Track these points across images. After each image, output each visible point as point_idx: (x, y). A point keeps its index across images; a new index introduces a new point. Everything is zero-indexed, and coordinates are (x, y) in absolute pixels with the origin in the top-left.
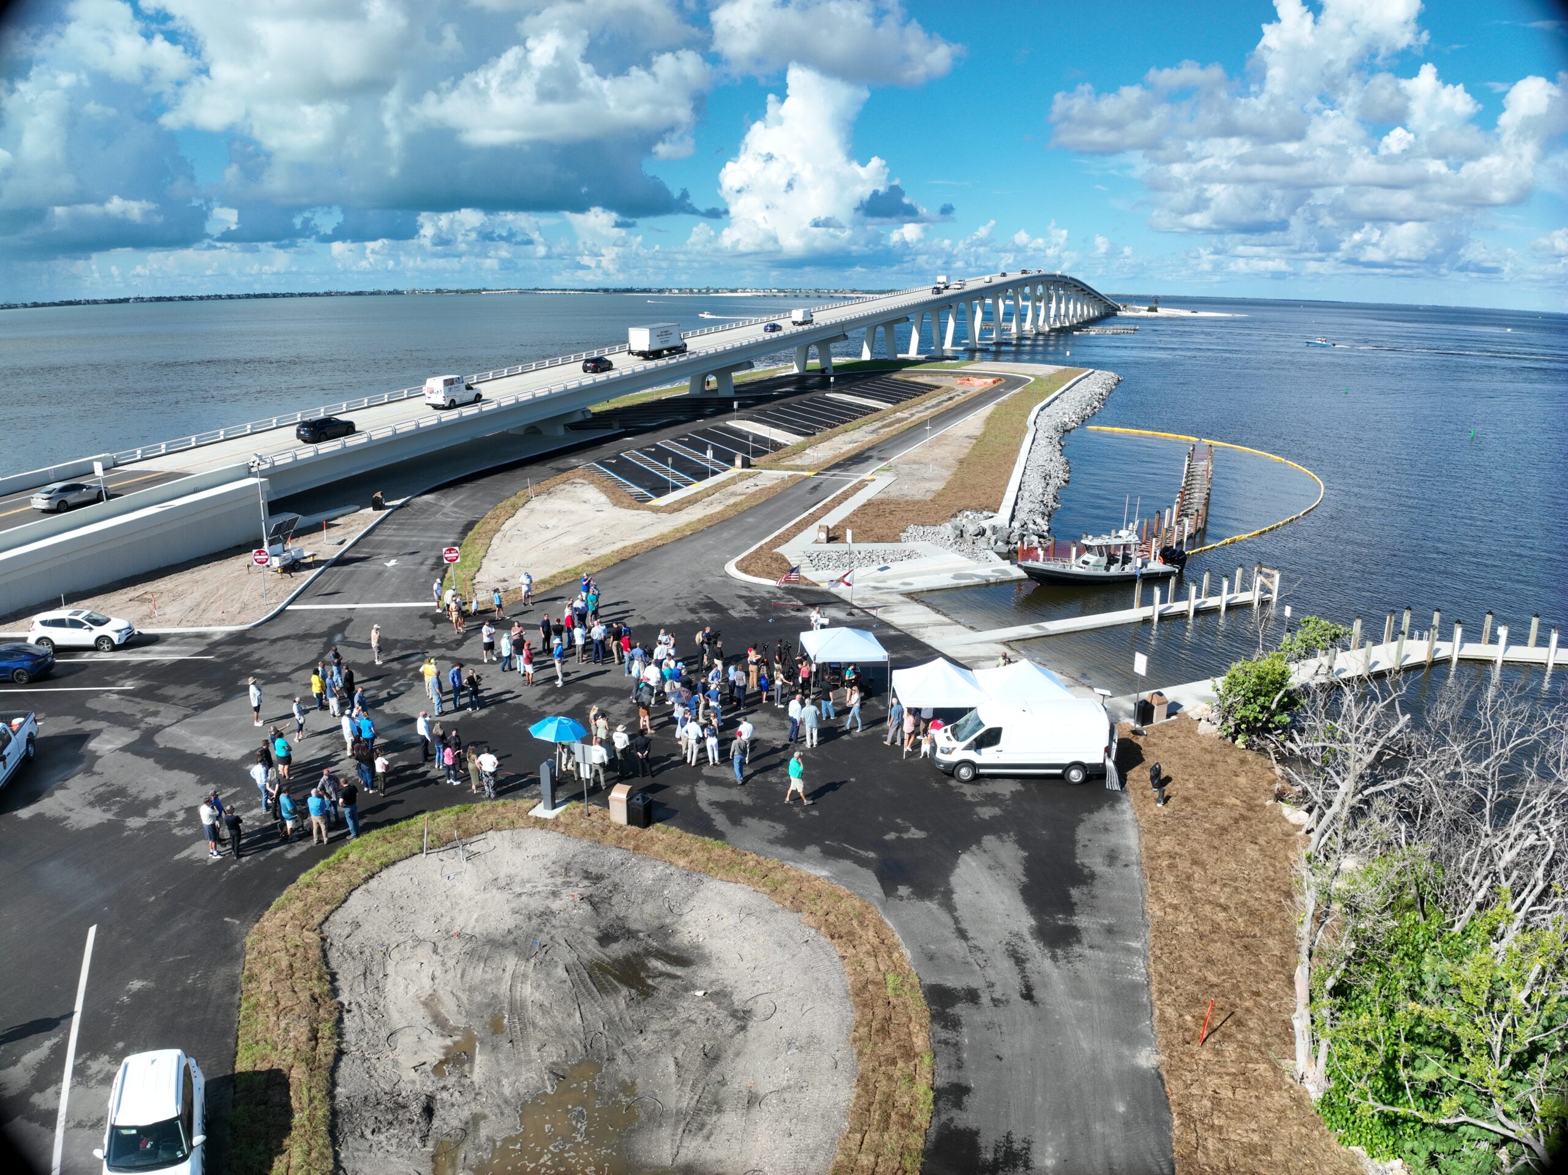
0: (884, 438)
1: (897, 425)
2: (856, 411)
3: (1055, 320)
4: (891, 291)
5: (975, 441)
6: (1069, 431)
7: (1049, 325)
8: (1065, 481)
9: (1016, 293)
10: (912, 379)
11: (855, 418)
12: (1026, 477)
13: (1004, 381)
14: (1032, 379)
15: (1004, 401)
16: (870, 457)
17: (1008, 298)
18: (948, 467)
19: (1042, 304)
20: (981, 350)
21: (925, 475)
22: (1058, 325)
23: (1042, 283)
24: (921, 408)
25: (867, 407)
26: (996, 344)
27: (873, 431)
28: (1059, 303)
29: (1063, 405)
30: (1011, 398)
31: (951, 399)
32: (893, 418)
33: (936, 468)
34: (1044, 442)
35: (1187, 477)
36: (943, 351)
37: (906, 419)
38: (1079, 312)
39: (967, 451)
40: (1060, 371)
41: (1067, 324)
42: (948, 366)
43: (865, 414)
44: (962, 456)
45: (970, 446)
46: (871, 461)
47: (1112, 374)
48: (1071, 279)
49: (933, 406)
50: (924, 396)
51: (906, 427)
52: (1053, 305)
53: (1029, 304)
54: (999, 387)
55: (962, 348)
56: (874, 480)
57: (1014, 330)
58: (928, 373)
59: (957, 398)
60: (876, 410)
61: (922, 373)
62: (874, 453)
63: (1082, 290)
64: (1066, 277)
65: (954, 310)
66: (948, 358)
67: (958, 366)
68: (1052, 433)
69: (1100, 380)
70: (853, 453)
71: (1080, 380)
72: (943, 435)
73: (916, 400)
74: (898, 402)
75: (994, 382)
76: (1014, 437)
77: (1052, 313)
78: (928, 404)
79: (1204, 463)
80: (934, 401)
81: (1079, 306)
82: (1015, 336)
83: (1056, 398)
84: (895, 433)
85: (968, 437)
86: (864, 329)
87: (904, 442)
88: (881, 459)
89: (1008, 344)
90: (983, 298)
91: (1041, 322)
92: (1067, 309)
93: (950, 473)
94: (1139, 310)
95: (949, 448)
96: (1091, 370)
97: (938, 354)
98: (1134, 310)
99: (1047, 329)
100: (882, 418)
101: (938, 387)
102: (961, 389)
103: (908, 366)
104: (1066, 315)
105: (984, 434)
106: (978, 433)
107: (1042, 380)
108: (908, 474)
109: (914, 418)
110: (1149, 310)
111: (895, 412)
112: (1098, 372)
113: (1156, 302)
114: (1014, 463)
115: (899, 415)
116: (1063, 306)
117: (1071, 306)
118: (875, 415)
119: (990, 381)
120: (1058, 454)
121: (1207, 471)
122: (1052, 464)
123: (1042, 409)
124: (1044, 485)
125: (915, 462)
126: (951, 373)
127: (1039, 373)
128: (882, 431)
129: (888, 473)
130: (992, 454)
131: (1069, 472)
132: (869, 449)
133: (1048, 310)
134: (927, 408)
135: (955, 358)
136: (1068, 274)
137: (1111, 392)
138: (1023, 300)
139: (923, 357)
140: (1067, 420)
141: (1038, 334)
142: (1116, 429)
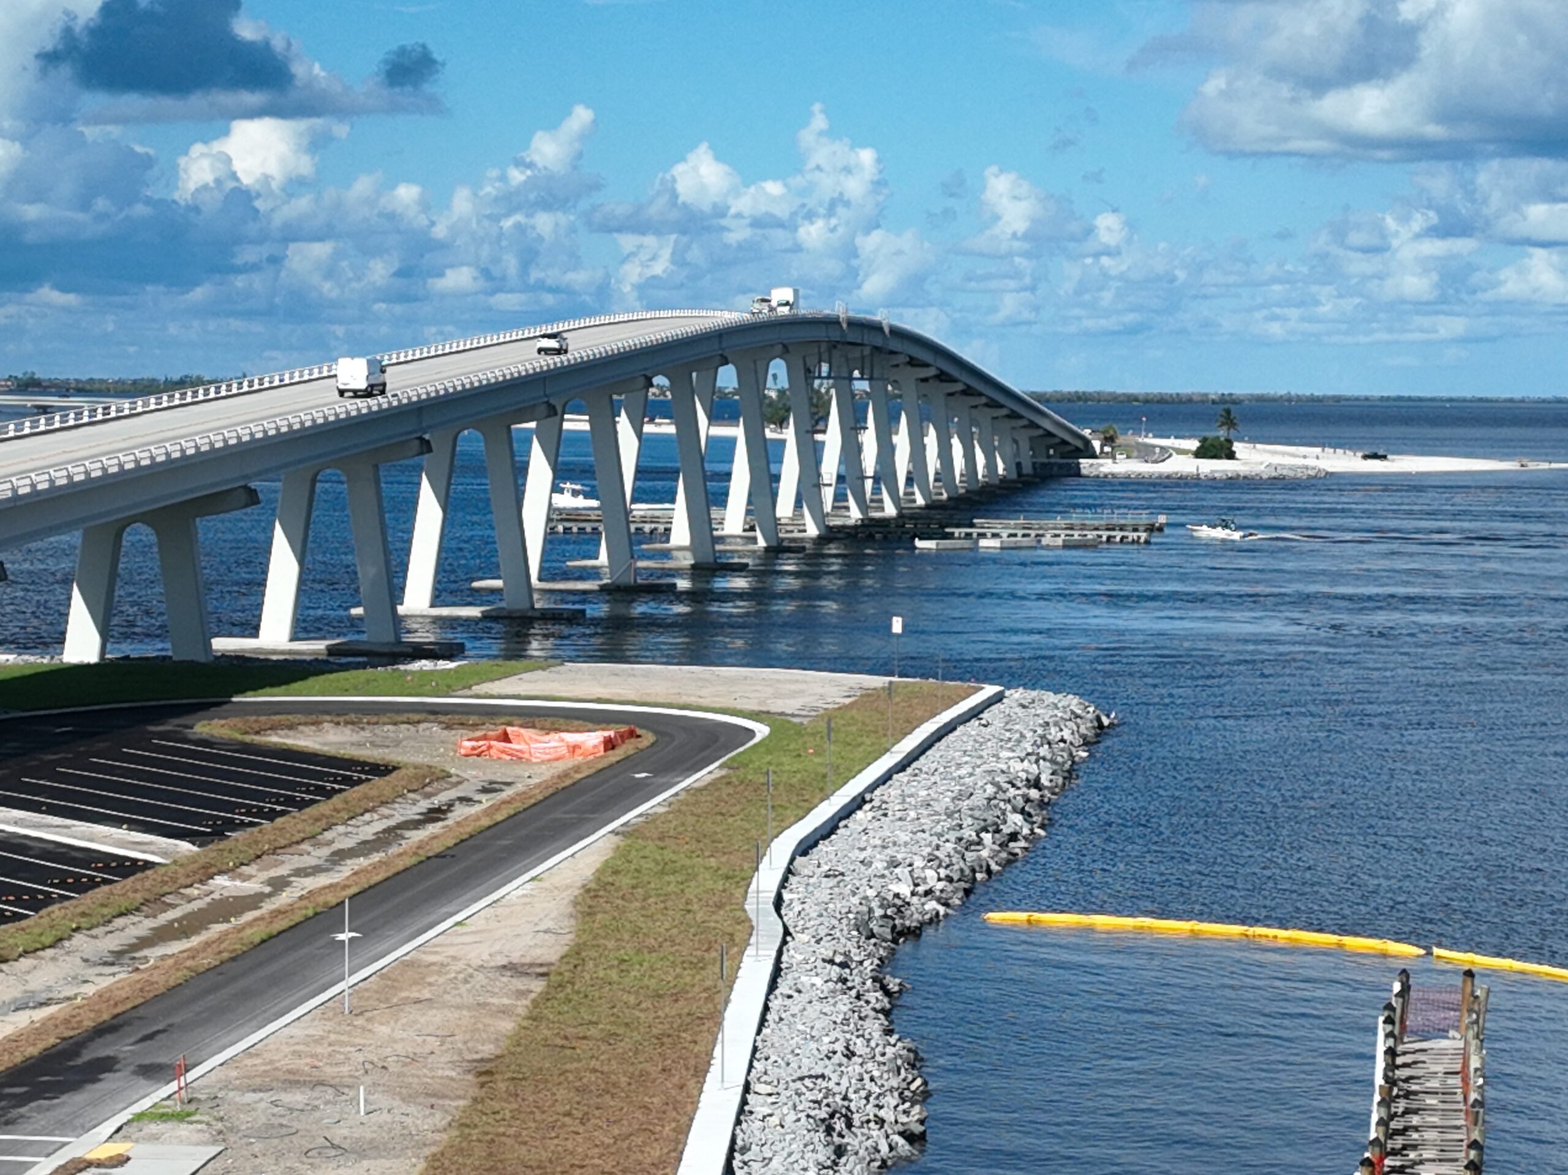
0: (162, 981)
1: (217, 928)
2: (41, 875)
3: (840, 497)
4: (181, 384)
5: (538, 986)
6: (914, 933)
7: (819, 516)
8: (910, 1137)
9: (684, 392)
10: (274, 739)
11: (39, 903)
12: (752, 1126)
13: (648, 738)
14: (762, 731)
15: (650, 819)
16: (107, 1065)
17: (645, 412)
18: (432, 1096)
19: (789, 434)
20: (549, 617)
21: (339, 1134)
22: (855, 514)
23: (785, 352)
24: (315, 855)
25: (89, 857)
26: (613, 592)
27: (118, 957)
28: (852, 427)
29: (888, 829)
30: (677, 808)
31: (435, 814)
32: (198, 898)
33: (382, 1100)
34: (818, 981)
35: (1385, 1103)
36: (398, 621)
37: (254, 901)
38: (933, 463)
39: (507, 1026)
40: (869, 697)
41: (890, 510)
42: (422, 684)
43: (82, 886)
44: (488, 1050)
45: (522, 1006)
46: (109, 1081)
47: (1073, 702)
48: (898, 333)
49: (365, 848)
50: (324, 807)
51: (256, 934)
52: (832, 438)
53: (738, 432)
54: (629, 763)
55: (474, 612)
56: (121, 1161)
57: (681, 535)
58: (340, 713)
59: (461, 812)
60: (127, 868)
61: (315, 714)
62: (122, 1047)
63: (943, 377)
64: (875, 328)
65: (439, 456)
66: (420, 652)
67: (460, 680)
68: (849, 944)
69: (1028, 726)
70: (33, 1051)
71: (949, 728)
72: (406, 964)
73: (294, 822)
74: (219, 833)
75: (610, 745)
76: (699, 965)
77: (830, 466)
78: (342, 837)
79: (1451, 1043)
80: (370, 827)
81: (931, 440)
82: (686, 561)
83: (859, 802)
84: (207, 960)
85: (512, 969)
86: (75, 537)
87: (247, 995)
88: (153, 1072)
89: (662, 591)
90: (553, 413)
91: (785, 508)
92: (886, 451)
93: (439, 1119)
94: (1165, 454)
95: (434, 1018)
96: (990, 690)
97: (375, 635)
98: (1146, 453)
99: (812, 530)
100: (155, 902)
101: (381, 770)
102: (474, 775)
103: (256, 686)
104: (885, 474)
105: (576, 956)
106: (550, 951)
107: (799, 731)
108: (267, 1132)
109: (285, 898)
110: (1199, 454)
111: (206, 874)
112: (1016, 695)
113: (1229, 421)
114: (701, 1072)
115: (223, 885)
116: (869, 439)
117: (902, 440)
118: (123, 889)
119: (593, 739)
120: (874, 1027)
121: (1463, 1073)
122: (854, 1068)
123: (805, 848)
124: (824, 1154)
125: (293, 1081)
126: (434, 711)
127: (789, 705)
128: (153, 953)
129: (184, 1130)
130: (610, 1038)
131: (924, 1096)
132: (102, 1030)
133: (811, 455)
134: (340, 856)
135: (450, 651)
136: (884, 317)
137: (1070, 774)
138: (714, 418)
139: (317, 646)
140: (905, 890)
141: (777, 550)
142: (1102, 921)
